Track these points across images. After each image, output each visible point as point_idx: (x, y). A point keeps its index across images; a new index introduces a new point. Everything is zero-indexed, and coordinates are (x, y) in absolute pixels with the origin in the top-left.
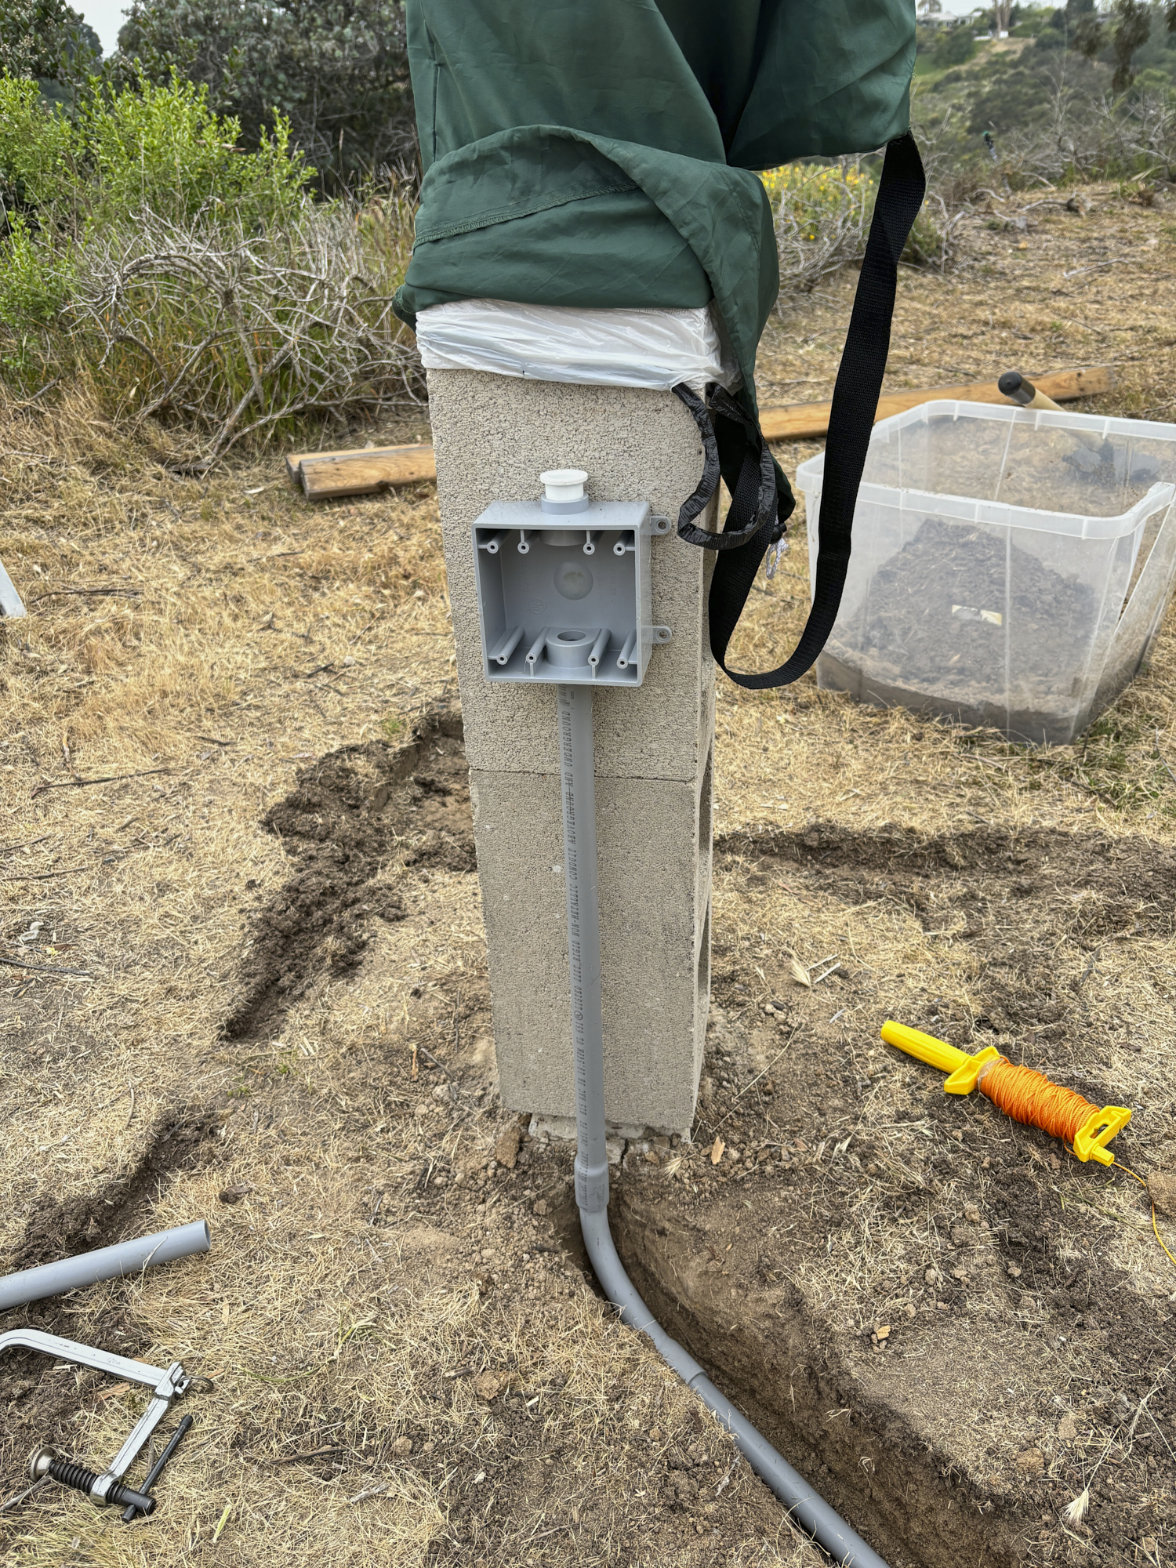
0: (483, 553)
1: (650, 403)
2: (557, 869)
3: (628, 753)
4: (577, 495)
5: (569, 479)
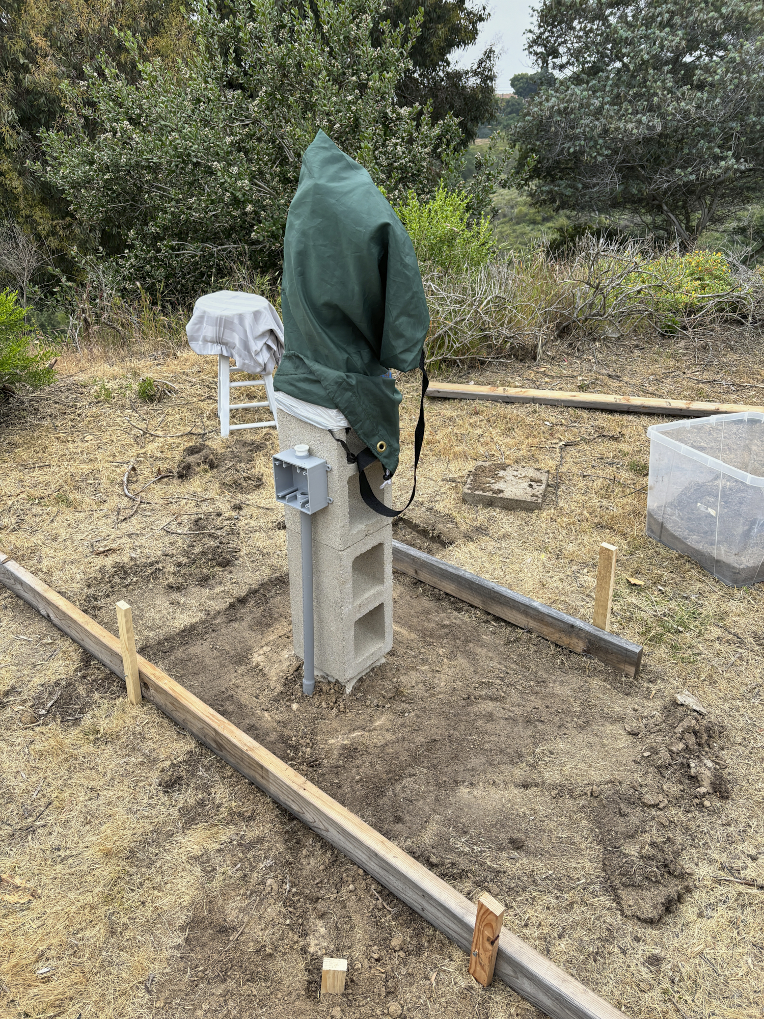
0: (275, 465)
1: (324, 432)
3: (324, 536)
5: (302, 449)
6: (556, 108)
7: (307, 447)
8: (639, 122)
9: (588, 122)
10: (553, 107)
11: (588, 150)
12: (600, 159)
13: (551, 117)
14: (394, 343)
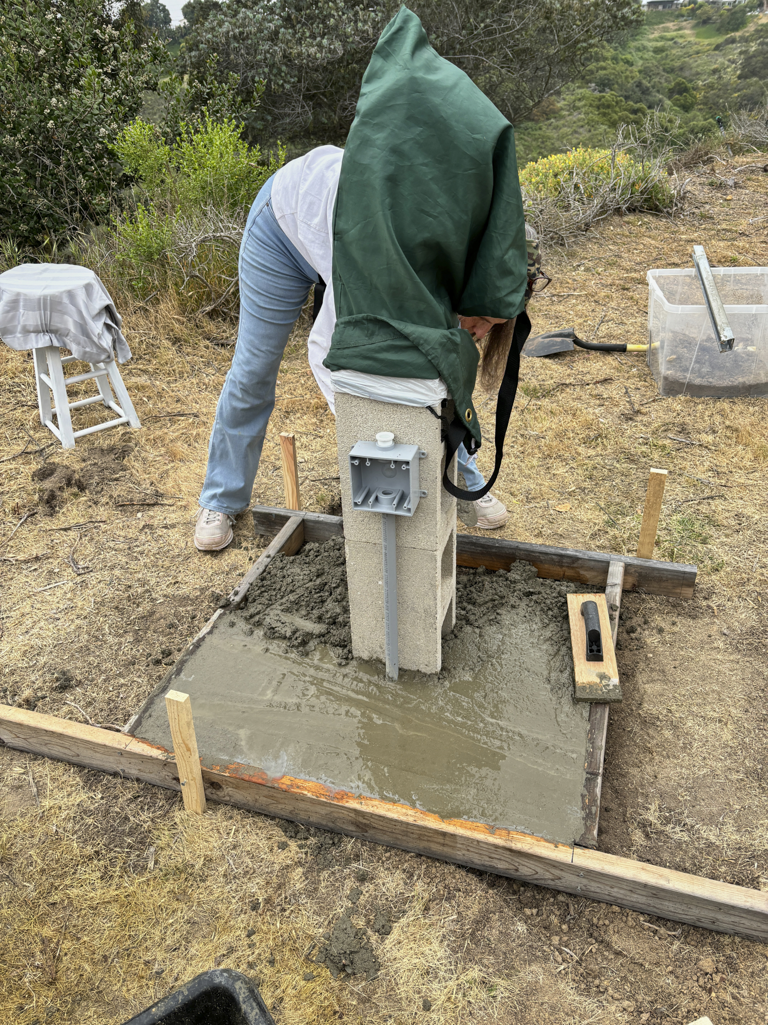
0: (352, 464)
1: (417, 410)
2: (380, 583)
3: (410, 538)
4: (391, 444)
5: (385, 438)
6: (231, 33)
7: (392, 436)
8: (320, 45)
9: (267, 47)
10: (228, 32)
11: (273, 78)
12: (287, 86)
13: (228, 43)
14: (499, 283)
